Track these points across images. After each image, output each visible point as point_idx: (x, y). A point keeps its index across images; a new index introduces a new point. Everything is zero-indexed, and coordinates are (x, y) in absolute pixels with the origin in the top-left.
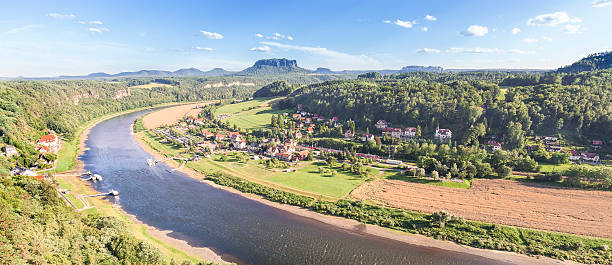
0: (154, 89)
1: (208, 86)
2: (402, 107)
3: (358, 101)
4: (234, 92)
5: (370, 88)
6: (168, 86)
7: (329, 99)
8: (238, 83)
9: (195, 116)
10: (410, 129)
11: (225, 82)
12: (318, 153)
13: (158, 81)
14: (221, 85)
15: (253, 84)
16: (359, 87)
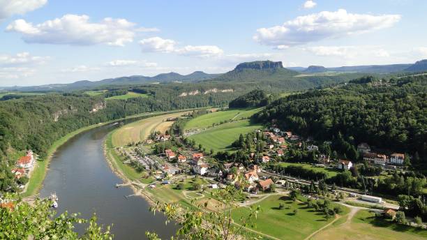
0: (130, 100)
1: (184, 94)
2: (387, 129)
3: (338, 119)
4: (210, 99)
5: (352, 103)
6: (144, 96)
7: (306, 115)
8: (215, 90)
9: (163, 132)
10: (398, 155)
11: (202, 90)
12: (283, 182)
13: (135, 90)
14: (197, 92)
15: (232, 90)
16: (341, 102)
